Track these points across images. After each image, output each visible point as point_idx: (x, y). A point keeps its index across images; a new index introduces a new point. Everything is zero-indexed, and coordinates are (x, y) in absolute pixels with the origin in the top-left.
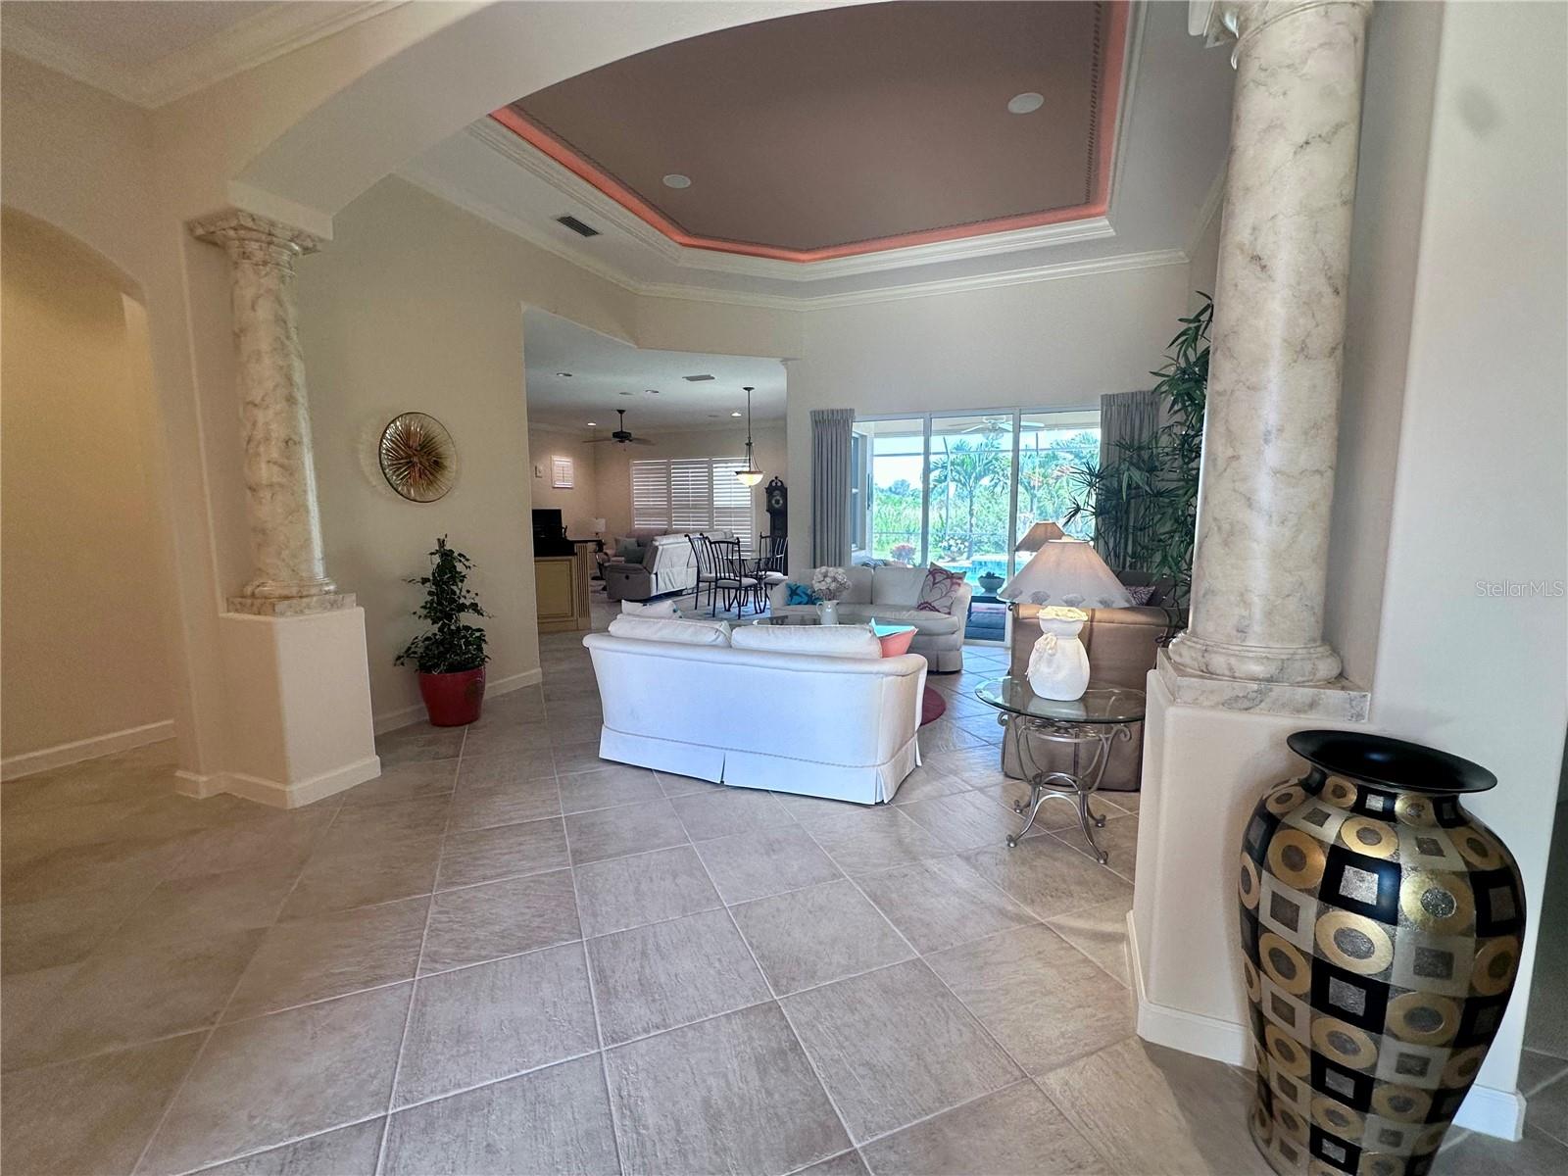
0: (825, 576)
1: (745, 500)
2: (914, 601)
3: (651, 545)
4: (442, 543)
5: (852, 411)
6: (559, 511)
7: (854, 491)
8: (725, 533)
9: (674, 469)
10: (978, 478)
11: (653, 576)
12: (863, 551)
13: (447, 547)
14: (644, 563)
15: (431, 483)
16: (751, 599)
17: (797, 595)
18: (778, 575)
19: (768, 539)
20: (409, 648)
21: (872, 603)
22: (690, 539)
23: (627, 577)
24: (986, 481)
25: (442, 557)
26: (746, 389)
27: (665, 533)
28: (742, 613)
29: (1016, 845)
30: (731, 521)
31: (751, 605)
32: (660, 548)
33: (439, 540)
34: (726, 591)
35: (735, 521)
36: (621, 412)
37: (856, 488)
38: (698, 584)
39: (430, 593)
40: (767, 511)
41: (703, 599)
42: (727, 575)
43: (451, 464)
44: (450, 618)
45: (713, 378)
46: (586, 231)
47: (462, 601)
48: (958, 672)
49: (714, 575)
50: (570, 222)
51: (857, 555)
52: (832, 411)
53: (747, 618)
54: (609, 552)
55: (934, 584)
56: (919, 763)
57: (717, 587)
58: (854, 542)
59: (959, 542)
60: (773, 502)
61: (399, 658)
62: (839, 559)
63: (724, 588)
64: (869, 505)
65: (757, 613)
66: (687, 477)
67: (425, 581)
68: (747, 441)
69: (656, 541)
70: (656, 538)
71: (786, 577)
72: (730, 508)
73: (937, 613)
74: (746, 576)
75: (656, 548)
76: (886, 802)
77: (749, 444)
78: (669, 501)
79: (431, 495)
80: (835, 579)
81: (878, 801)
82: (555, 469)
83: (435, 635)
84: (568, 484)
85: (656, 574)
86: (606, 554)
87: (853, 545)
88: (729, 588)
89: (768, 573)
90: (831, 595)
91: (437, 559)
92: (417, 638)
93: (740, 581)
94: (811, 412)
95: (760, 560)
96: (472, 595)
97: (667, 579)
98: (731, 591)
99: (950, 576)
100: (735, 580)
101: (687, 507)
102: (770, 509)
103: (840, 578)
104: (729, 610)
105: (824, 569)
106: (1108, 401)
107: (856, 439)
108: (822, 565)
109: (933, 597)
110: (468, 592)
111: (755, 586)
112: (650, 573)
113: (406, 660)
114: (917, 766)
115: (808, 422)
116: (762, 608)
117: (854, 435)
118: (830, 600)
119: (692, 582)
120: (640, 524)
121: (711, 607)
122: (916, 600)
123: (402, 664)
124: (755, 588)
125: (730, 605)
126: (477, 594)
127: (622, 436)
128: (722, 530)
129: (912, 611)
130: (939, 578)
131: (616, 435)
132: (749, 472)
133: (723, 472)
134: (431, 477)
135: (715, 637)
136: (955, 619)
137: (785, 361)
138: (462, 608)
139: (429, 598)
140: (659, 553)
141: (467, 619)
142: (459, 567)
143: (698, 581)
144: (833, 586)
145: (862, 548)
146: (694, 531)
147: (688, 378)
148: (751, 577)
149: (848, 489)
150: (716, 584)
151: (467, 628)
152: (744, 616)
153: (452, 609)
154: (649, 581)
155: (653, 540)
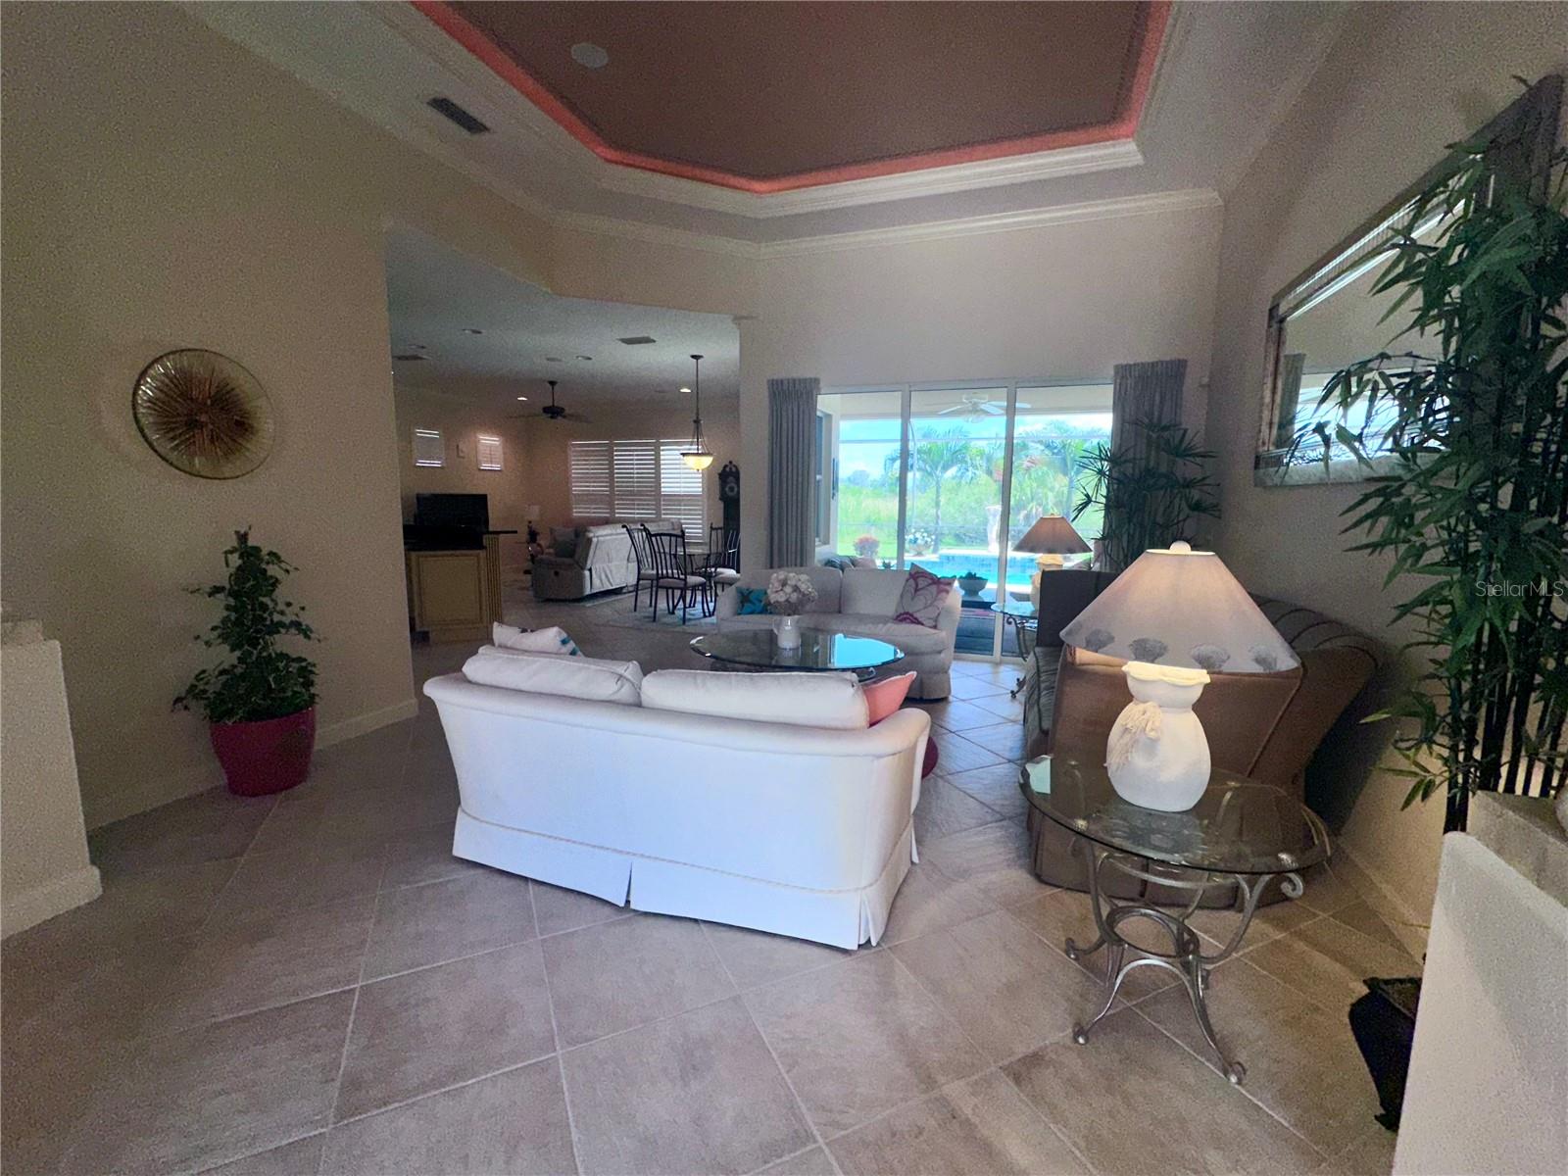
0: (784, 584)
1: (696, 487)
2: (890, 608)
3: (584, 535)
4: (243, 538)
5: (816, 381)
6: (484, 497)
7: (818, 477)
8: (673, 523)
9: (616, 451)
10: (945, 468)
11: (587, 573)
12: (827, 546)
13: (250, 543)
14: (576, 557)
15: (229, 453)
16: (699, 598)
17: (750, 601)
18: (730, 573)
19: (719, 531)
20: (193, 687)
21: (840, 612)
22: (628, 530)
23: (556, 574)
24: (953, 471)
25: (241, 556)
26: (693, 357)
27: (606, 522)
28: (687, 616)
29: (1087, 1040)
30: (680, 510)
31: (699, 606)
32: (595, 540)
33: (237, 533)
34: (670, 591)
35: (685, 510)
36: (552, 383)
37: (820, 474)
38: (638, 582)
39: (228, 608)
40: (720, 499)
41: (644, 598)
42: (670, 571)
43: (266, 426)
44: (254, 642)
45: (654, 341)
46: (472, 125)
47: (277, 618)
48: (944, 700)
49: (655, 572)
50: (443, 105)
51: (821, 552)
52: (794, 380)
53: (693, 622)
54: (542, 542)
55: (916, 590)
56: (916, 859)
57: (658, 587)
58: (818, 536)
59: (925, 535)
60: (727, 489)
61: (178, 700)
62: (799, 556)
63: (667, 588)
64: (834, 494)
65: (705, 616)
66: (630, 460)
67: (216, 590)
68: (695, 418)
69: (589, 531)
70: (591, 528)
71: (739, 575)
72: (679, 495)
73: (920, 627)
74: (693, 574)
75: (590, 541)
76: (874, 943)
77: (697, 422)
78: (612, 486)
79: (227, 470)
80: (796, 589)
81: (862, 942)
82: (481, 448)
83: (234, 666)
84: (497, 467)
85: (590, 570)
86: (539, 545)
87: (817, 539)
88: (673, 589)
89: (718, 570)
90: (791, 609)
91: (235, 560)
92: (204, 672)
93: (685, 580)
94: (768, 381)
95: (709, 555)
96: (295, 608)
97: (603, 577)
98: (676, 591)
99: (936, 581)
100: (679, 578)
101: (632, 493)
102: (724, 497)
103: (803, 587)
104: (673, 613)
105: (782, 574)
106: (1123, 373)
107: (821, 418)
108: (780, 567)
109: (916, 607)
110: (289, 604)
111: (703, 585)
112: (583, 568)
113: (193, 704)
114: (912, 863)
115: (764, 395)
116: (711, 609)
117: (819, 414)
118: (789, 615)
119: (632, 580)
120: (579, 512)
121: (653, 609)
122: (894, 609)
123: (186, 708)
124: (703, 588)
125: (674, 607)
126: (303, 609)
127: (553, 412)
128: (668, 520)
129: (889, 625)
130: (922, 582)
131: (546, 410)
132: (697, 454)
133: (670, 455)
134: (231, 443)
135: (616, 688)
136: (943, 634)
137: (737, 319)
138: (276, 628)
139: (225, 613)
140: (593, 546)
141: (286, 643)
142: (273, 570)
143: (639, 579)
144: (794, 597)
145: (826, 542)
146: (634, 521)
147: (625, 341)
148: (700, 575)
149: (812, 473)
150: (657, 583)
151: (283, 656)
152: (690, 619)
153: (257, 631)
154: (581, 578)
155: (587, 531)
